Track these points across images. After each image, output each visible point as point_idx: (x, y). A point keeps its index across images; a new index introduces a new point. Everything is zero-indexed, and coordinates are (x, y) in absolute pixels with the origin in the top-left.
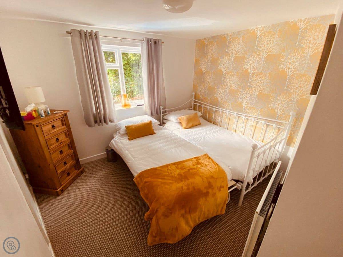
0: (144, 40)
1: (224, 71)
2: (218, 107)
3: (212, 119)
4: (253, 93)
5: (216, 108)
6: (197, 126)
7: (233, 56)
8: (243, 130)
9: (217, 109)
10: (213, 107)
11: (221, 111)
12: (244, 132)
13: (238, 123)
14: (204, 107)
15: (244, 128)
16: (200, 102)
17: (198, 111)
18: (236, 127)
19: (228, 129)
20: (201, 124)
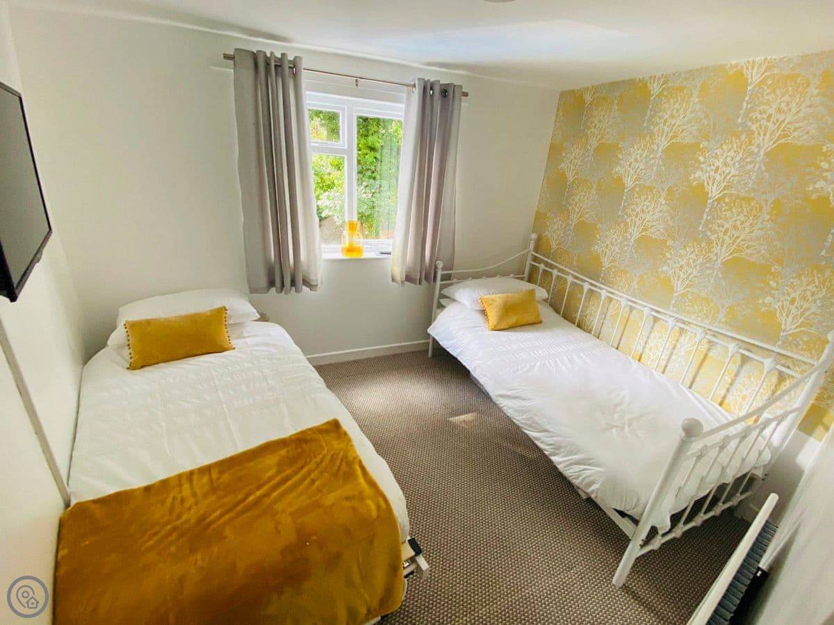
0: (414, 86)
1: (629, 183)
2: (598, 281)
3: (577, 311)
4: (712, 255)
5: (592, 284)
6: (530, 328)
7: (663, 142)
8: (665, 357)
9: (595, 286)
10: (584, 281)
11: (604, 294)
12: (666, 366)
13: (652, 335)
14: (558, 276)
15: (667, 353)
16: (550, 261)
17: (539, 286)
18: (644, 348)
19: (617, 348)
20: (541, 322)
